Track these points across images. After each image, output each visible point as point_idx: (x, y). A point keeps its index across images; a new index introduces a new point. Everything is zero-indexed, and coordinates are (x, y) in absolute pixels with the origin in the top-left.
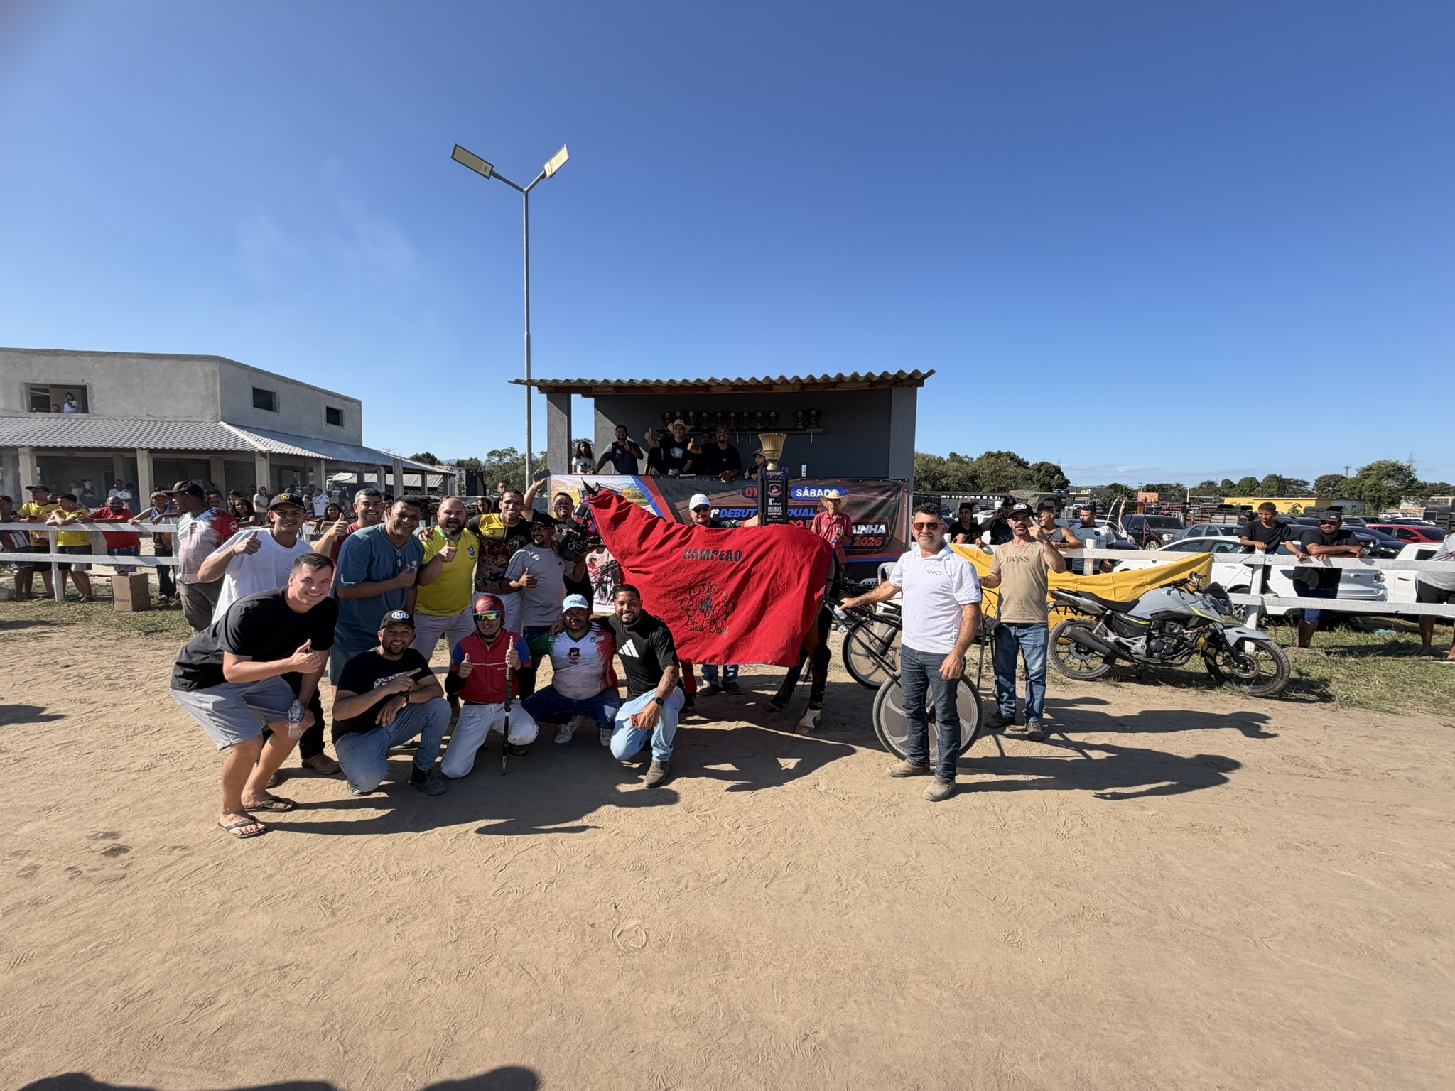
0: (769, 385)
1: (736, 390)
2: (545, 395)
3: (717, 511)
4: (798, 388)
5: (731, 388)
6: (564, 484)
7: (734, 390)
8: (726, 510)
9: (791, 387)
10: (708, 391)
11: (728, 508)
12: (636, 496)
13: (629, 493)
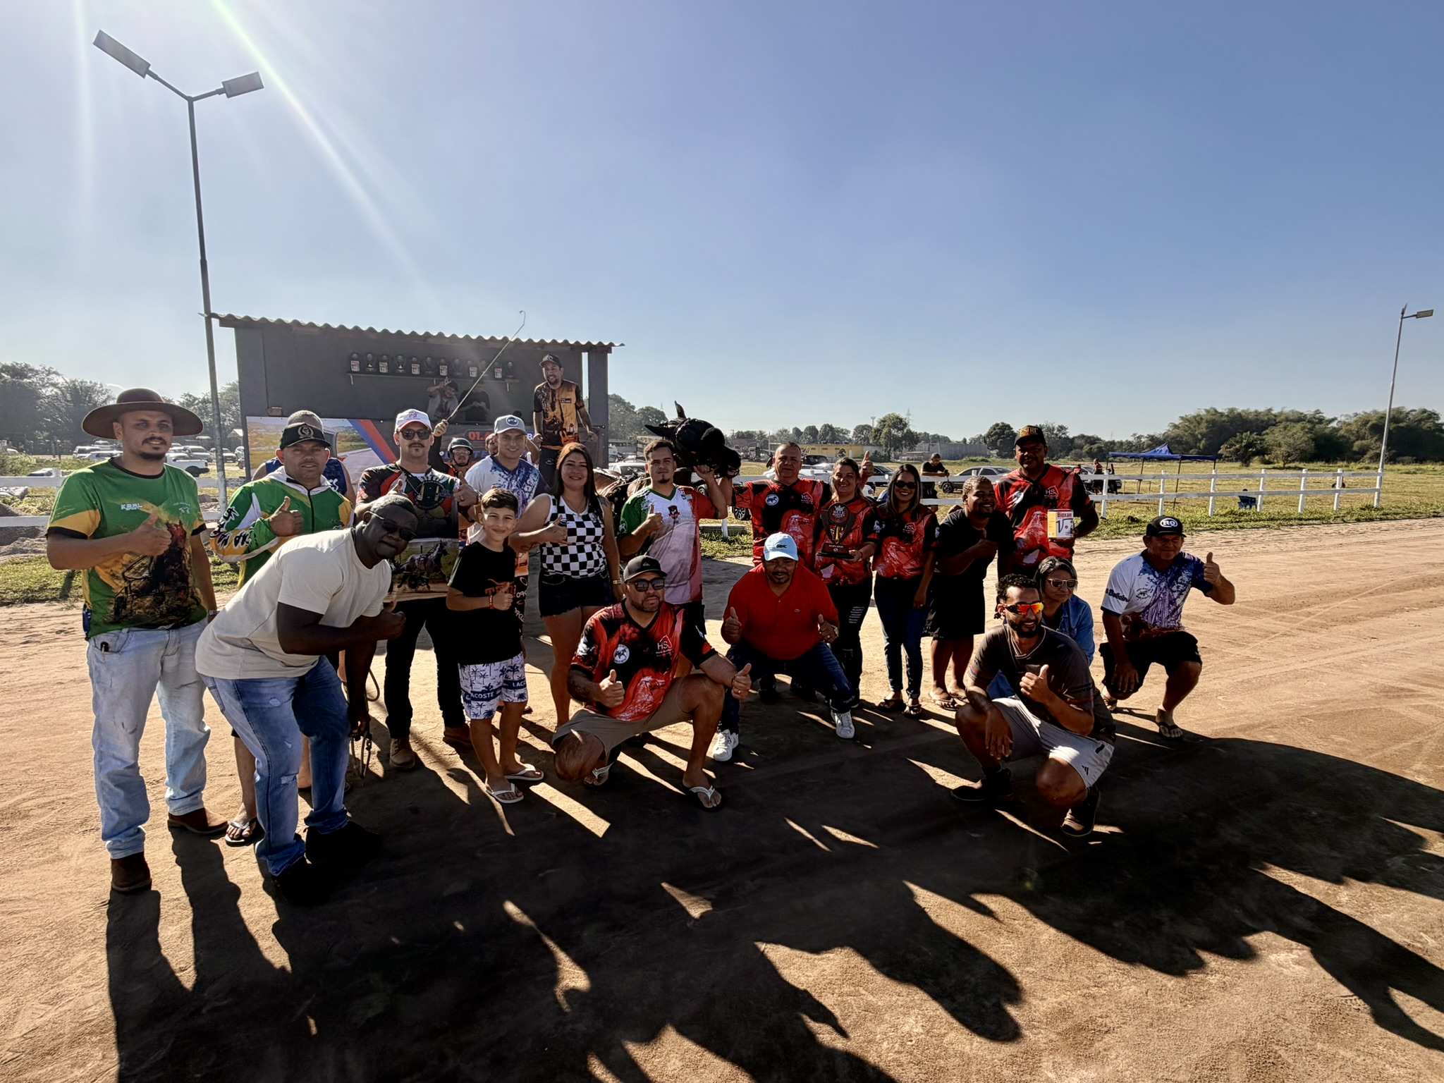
2: (232, 330)
6: (263, 426)
12: (354, 439)
13: (346, 437)
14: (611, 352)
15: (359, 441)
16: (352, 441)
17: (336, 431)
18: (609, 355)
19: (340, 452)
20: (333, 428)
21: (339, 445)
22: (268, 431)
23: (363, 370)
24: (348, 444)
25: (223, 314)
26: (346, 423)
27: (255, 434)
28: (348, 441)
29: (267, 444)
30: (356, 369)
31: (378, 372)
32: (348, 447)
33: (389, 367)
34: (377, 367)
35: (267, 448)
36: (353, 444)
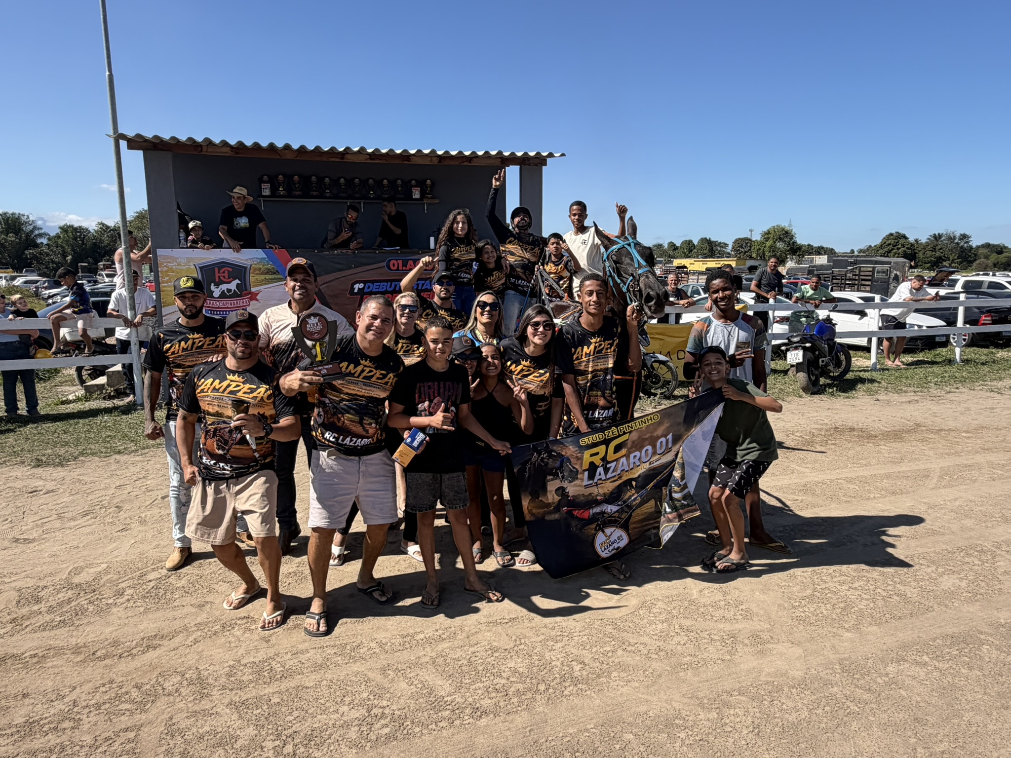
0: (405, 156)
1: (373, 159)
2: (140, 153)
3: (361, 286)
4: (435, 160)
5: (368, 157)
6: (175, 259)
7: (371, 159)
8: (371, 284)
9: (429, 159)
10: (343, 158)
11: (373, 282)
13: (260, 269)
17: (249, 263)
22: (179, 265)
23: (274, 194)
25: (131, 134)
26: (260, 253)
27: (165, 269)
31: (289, 195)
34: (289, 190)
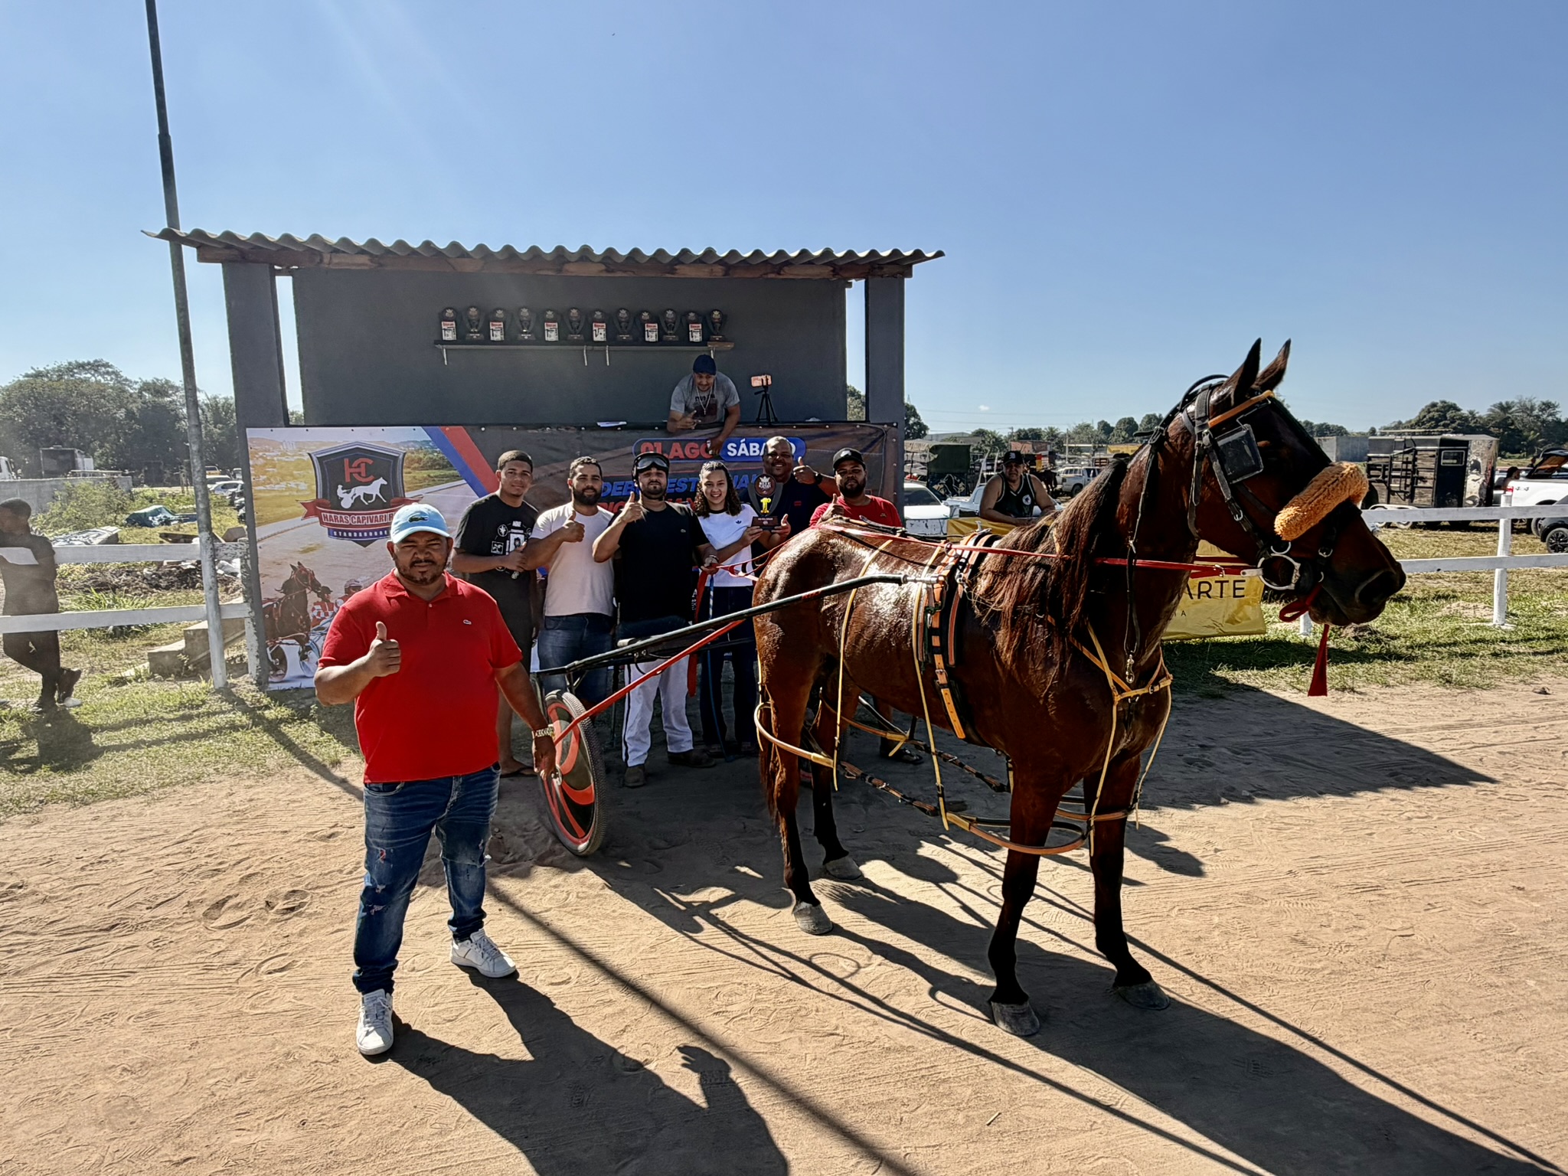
6: (276, 445)
7: (607, 271)
8: (609, 484)
10: (560, 271)
11: (612, 480)
12: (433, 465)
13: (420, 459)
14: (910, 275)
15: (444, 467)
16: (431, 467)
17: (402, 450)
18: (906, 280)
19: (411, 489)
20: (397, 445)
21: (408, 476)
22: (284, 454)
23: (461, 338)
24: (424, 473)
26: (419, 434)
27: (261, 461)
28: (423, 468)
29: (283, 479)
30: (449, 336)
31: (487, 340)
32: (425, 479)
33: (505, 332)
34: (486, 332)
35: (283, 485)
36: (433, 473)
